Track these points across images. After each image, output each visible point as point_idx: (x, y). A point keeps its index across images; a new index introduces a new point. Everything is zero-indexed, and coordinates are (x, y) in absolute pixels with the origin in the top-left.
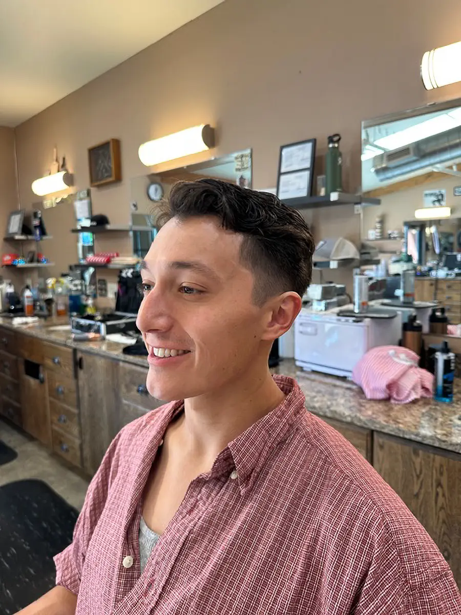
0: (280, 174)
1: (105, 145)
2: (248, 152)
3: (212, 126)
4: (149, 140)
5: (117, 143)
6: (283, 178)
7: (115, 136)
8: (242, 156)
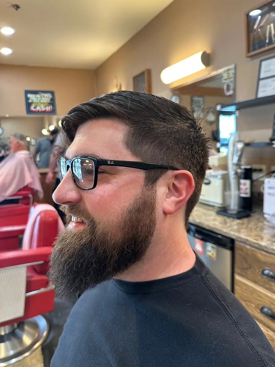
0: (259, 79)
1: (142, 74)
2: (232, 66)
3: (208, 51)
4: (167, 67)
5: (149, 71)
6: (262, 83)
7: (148, 67)
8: (228, 70)
